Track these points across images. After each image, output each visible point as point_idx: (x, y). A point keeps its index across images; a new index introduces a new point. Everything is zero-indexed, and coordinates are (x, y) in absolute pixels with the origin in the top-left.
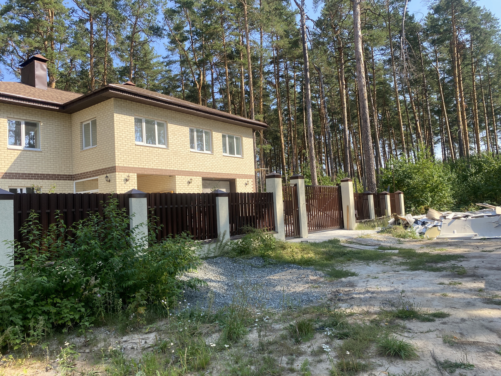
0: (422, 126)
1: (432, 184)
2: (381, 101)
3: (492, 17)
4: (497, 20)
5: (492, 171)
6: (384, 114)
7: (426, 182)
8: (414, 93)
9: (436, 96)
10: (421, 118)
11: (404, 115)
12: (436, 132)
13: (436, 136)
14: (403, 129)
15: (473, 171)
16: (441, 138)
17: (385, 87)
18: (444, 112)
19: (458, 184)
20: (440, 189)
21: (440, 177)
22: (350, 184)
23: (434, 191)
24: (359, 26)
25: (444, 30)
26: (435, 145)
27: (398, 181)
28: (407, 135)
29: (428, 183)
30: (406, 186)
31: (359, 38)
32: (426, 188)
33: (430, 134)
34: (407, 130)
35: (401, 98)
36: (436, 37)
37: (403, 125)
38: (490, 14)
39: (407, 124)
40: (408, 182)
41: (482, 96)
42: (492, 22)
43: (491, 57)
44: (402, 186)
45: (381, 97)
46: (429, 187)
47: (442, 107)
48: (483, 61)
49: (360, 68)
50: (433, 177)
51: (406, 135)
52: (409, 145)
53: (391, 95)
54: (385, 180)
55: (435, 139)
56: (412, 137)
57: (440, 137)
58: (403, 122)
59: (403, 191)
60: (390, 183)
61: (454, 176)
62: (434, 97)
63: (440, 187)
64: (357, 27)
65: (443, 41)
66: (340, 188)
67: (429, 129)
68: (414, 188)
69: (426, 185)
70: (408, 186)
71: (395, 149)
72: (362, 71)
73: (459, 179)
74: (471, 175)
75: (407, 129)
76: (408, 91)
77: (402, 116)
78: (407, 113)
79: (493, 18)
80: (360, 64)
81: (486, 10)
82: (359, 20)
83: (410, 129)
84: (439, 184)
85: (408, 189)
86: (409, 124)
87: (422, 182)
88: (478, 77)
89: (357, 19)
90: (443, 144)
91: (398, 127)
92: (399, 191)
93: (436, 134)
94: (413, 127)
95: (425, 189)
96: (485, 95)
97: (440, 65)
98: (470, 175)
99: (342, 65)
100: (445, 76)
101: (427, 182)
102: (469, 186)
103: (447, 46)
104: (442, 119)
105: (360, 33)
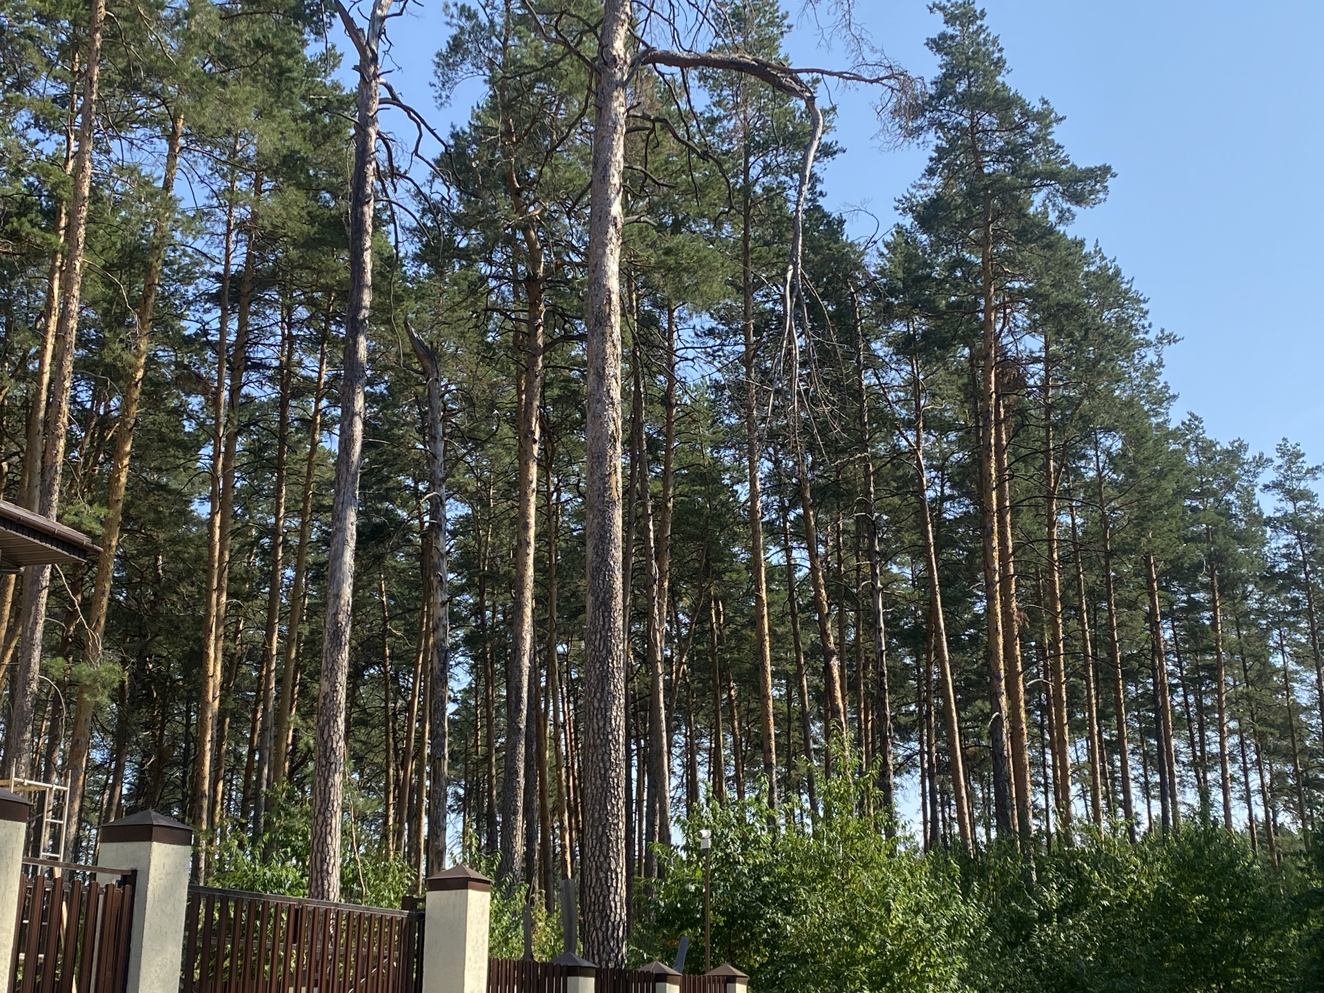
0: (851, 686)
1: (883, 945)
2: (692, 553)
3: (1124, 286)
4: (1139, 301)
5: (1129, 905)
6: (700, 613)
7: (855, 930)
8: (825, 543)
9: (908, 572)
10: (850, 653)
11: (780, 630)
12: (902, 720)
13: (903, 739)
14: (773, 692)
15: (1052, 897)
16: (921, 752)
17: (710, 497)
18: (939, 636)
19: (994, 959)
20: (914, 972)
21: (918, 909)
22: (479, 903)
23: (891, 978)
24: (616, 180)
25: (949, 305)
26: (897, 780)
27: (731, 917)
28: (789, 720)
29: (864, 939)
30: (766, 943)
31: (612, 230)
32: (855, 963)
33: (879, 729)
34: (790, 700)
35: (775, 557)
36: (919, 324)
37: (774, 674)
38: (1117, 273)
39: (790, 668)
40: (774, 925)
41: (1079, 594)
42: (1121, 306)
43: (1114, 443)
44: (746, 943)
45: (691, 537)
46: (867, 959)
47: (931, 614)
48: (1084, 457)
49: (604, 359)
50: (889, 910)
51: (784, 721)
52: (795, 767)
53: (734, 538)
54: (671, 908)
55: (899, 751)
56: (805, 729)
57: (915, 746)
58: (776, 660)
59: (751, 972)
60: (694, 923)
61: (973, 913)
62: (902, 570)
63: (916, 961)
64: (605, 178)
65: (946, 344)
66: (417, 919)
67: (877, 703)
68: (802, 960)
69: (854, 946)
70: (772, 944)
71: (736, 778)
72: (610, 371)
73: (997, 931)
74: (1045, 917)
75: (789, 693)
76: (803, 532)
77: (772, 632)
78: (794, 624)
79: (1127, 291)
80: (604, 342)
81: (1103, 258)
82: (619, 153)
83: (801, 695)
84: (909, 949)
85: (771, 961)
86: (798, 676)
87: (839, 930)
88: (1066, 519)
89: (610, 147)
90: (928, 774)
91: (753, 682)
92: (729, 969)
93: (904, 733)
94: (816, 688)
95: (848, 965)
96: (1091, 592)
97: (928, 441)
98: (1041, 918)
99: (535, 356)
100: (947, 491)
101: (859, 934)
102: (1037, 971)
103: (959, 372)
104: (929, 664)
105: (616, 209)
